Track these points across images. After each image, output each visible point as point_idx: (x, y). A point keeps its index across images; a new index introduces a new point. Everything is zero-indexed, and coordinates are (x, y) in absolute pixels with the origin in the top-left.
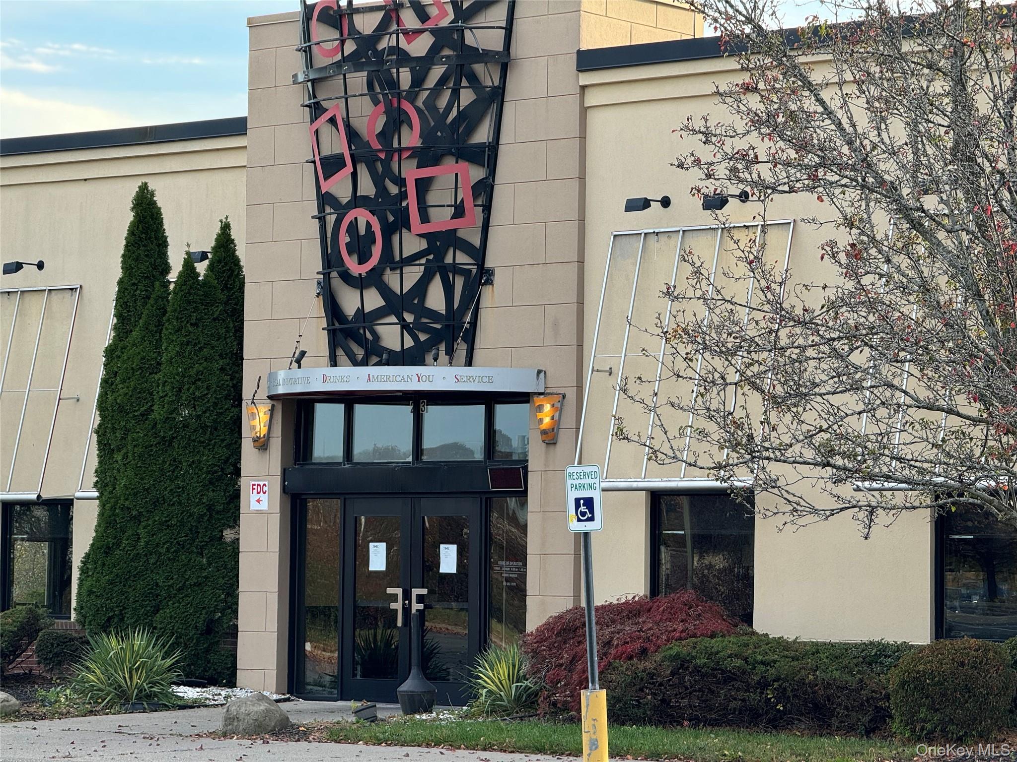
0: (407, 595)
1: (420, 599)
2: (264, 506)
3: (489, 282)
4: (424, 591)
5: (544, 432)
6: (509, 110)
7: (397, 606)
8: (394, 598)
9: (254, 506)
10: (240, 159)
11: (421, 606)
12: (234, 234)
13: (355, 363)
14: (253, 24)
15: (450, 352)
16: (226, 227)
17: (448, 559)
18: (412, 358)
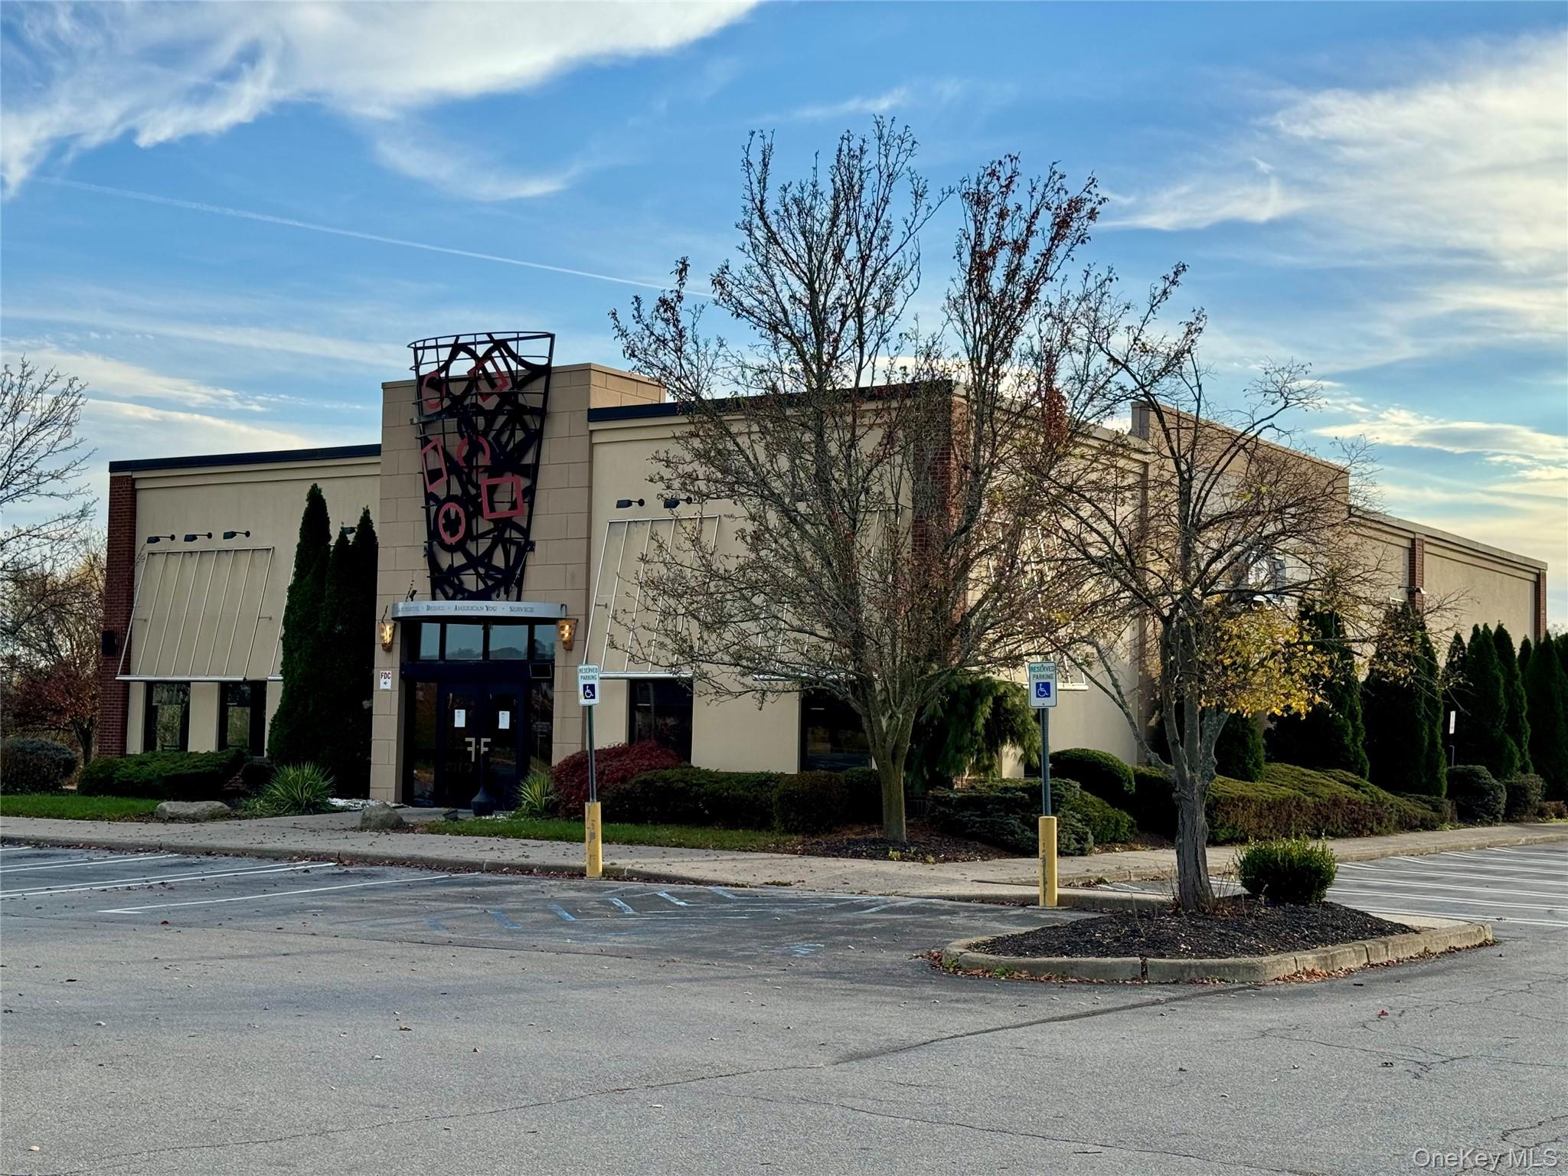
0: (478, 743)
2: (388, 686)
3: (532, 550)
4: (489, 740)
5: (565, 643)
6: (545, 444)
7: (472, 749)
8: (470, 744)
9: (382, 686)
10: (377, 470)
11: (487, 749)
12: (372, 517)
13: (448, 598)
14: (385, 386)
15: (507, 593)
16: (367, 512)
17: (504, 720)
18: (483, 595)
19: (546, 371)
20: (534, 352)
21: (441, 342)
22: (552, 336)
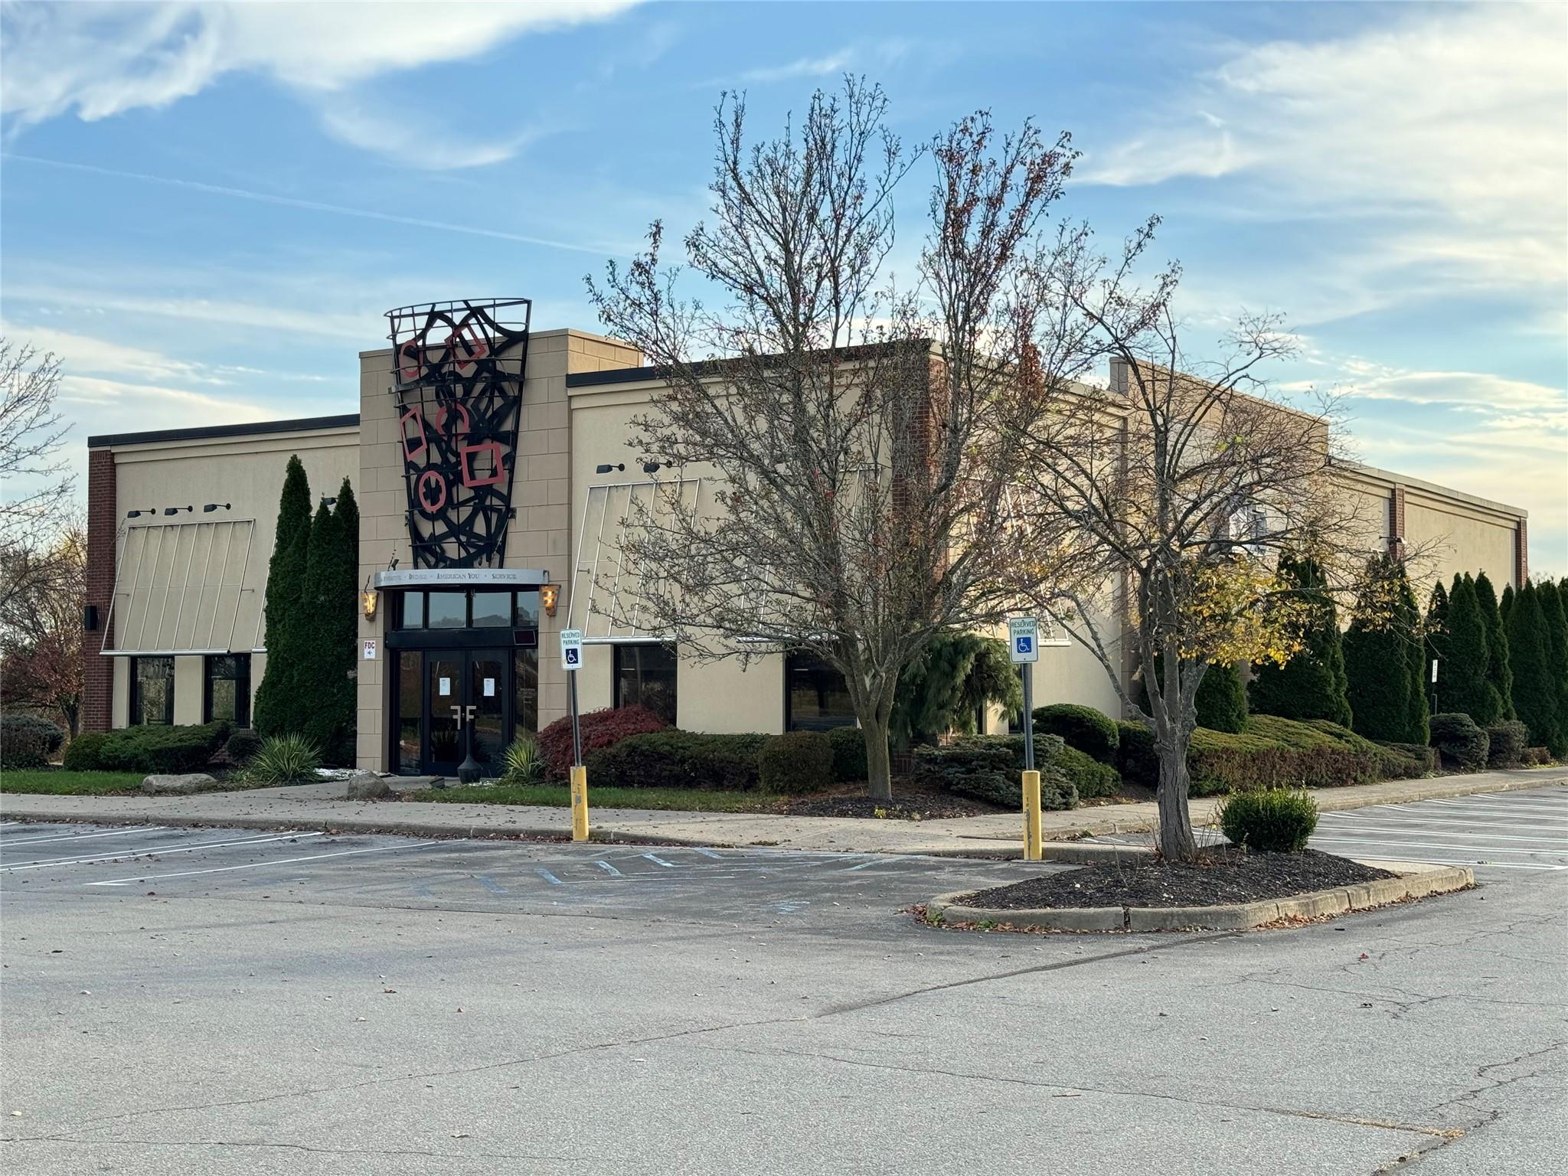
0: (463, 710)
1: (472, 712)
2: (373, 656)
3: (513, 516)
4: (474, 708)
5: (548, 609)
6: (524, 410)
7: (457, 717)
8: (455, 712)
9: (367, 656)
10: (356, 440)
11: (472, 717)
12: (352, 487)
13: (429, 567)
14: (362, 356)
15: (489, 560)
16: (347, 483)
17: (489, 688)
18: (465, 563)
19: (523, 337)
20: (511, 319)
21: (417, 310)
22: (528, 302)
